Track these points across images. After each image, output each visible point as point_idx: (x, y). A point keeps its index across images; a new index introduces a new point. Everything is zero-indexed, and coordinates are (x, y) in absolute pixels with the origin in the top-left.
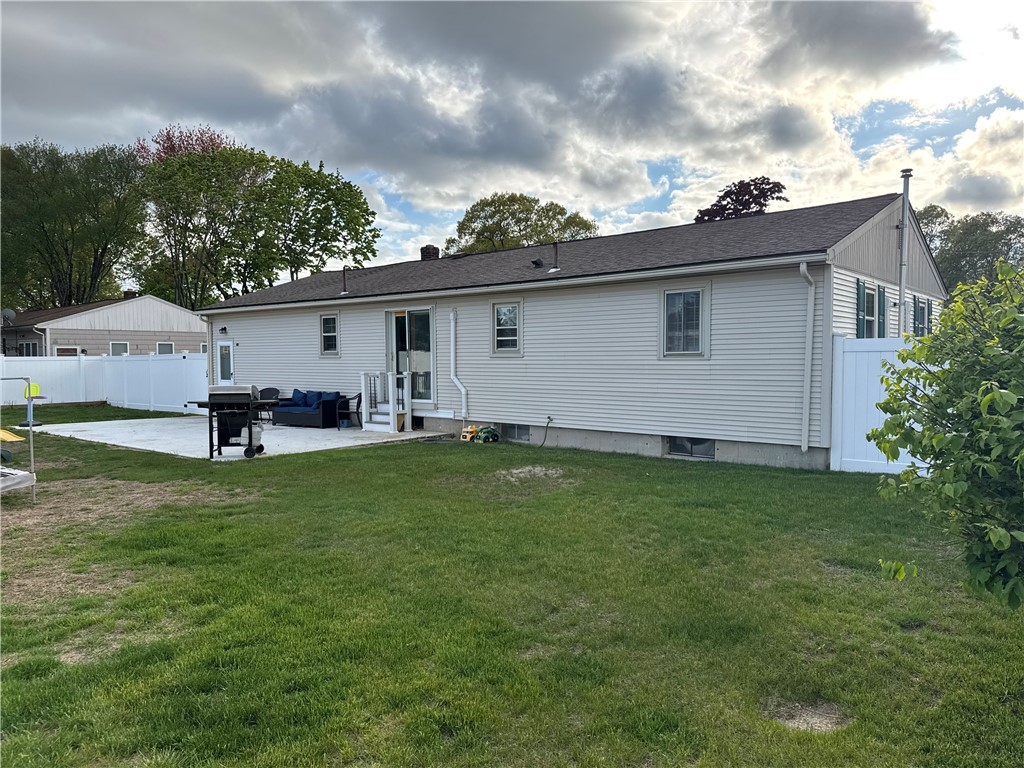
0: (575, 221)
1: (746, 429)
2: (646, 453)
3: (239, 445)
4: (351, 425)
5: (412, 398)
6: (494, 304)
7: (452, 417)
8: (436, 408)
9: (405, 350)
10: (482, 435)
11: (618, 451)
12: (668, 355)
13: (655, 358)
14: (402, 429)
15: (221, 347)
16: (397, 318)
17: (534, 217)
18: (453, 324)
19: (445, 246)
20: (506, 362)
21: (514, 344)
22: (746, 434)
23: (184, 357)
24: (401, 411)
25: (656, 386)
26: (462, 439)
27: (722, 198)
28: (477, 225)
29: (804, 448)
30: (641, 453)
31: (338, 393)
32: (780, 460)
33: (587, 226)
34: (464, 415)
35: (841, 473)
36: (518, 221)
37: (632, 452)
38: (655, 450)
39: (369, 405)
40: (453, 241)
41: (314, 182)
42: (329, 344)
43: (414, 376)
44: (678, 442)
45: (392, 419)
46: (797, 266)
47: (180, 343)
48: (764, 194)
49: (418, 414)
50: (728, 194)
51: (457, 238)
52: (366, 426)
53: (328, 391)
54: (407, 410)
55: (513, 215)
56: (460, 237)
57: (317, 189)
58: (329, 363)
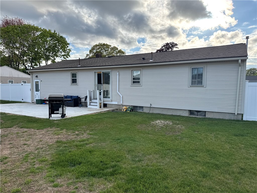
0: (120, 51)
1: (217, 108)
2: (183, 115)
3: (58, 113)
4: (82, 106)
5: (104, 98)
6: (132, 70)
7: (117, 104)
8: (112, 101)
9: (101, 84)
10: (129, 109)
11: (174, 114)
12: (191, 86)
13: (187, 87)
14: (100, 107)
15: (36, 82)
16: (98, 74)
17: (110, 50)
18: (118, 76)
19: (86, 56)
20: (136, 88)
21: (139, 82)
22: (217, 110)
23: (22, 85)
24: (100, 102)
25: (187, 95)
26: (122, 110)
27: (162, 47)
28: (95, 51)
29: (236, 114)
30: (181, 115)
31: (78, 96)
32: (227, 117)
33: (123, 53)
34: (121, 103)
35: (247, 121)
36: (106, 51)
37: (178, 114)
38: (187, 114)
39: (89, 100)
40: (88, 55)
41: (53, 36)
42: (74, 81)
43: (104, 91)
44: (192, 112)
45: (98, 104)
46: (238, 61)
47: (16, 80)
48: (173, 46)
49: (105, 103)
50: (164, 46)
51: (89, 54)
52: (89, 106)
53: (74, 95)
54: (102, 101)
55: (104, 48)
56: (90, 54)
57: (53, 38)
58: (74, 87)
